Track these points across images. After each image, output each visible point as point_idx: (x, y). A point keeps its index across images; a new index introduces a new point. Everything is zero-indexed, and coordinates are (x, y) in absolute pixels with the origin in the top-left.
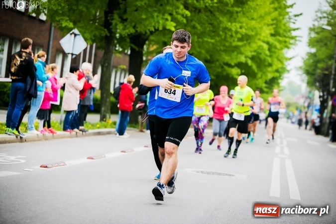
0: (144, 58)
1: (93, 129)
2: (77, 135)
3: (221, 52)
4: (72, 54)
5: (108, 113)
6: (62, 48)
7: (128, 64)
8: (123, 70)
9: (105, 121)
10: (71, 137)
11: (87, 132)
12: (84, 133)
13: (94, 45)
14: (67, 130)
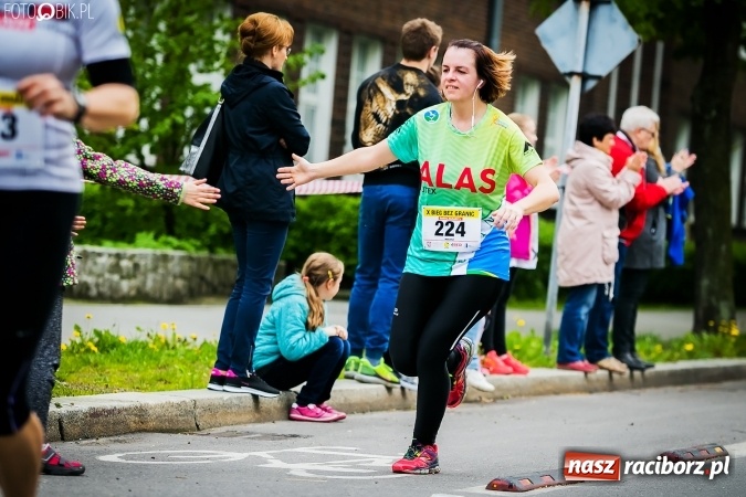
1: (670, 359)
2: (611, 385)
4: (585, 77)
9: (715, 330)
10: (590, 389)
11: (648, 372)
12: (637, 373)
13: (660, 47)
14: (573, 361)
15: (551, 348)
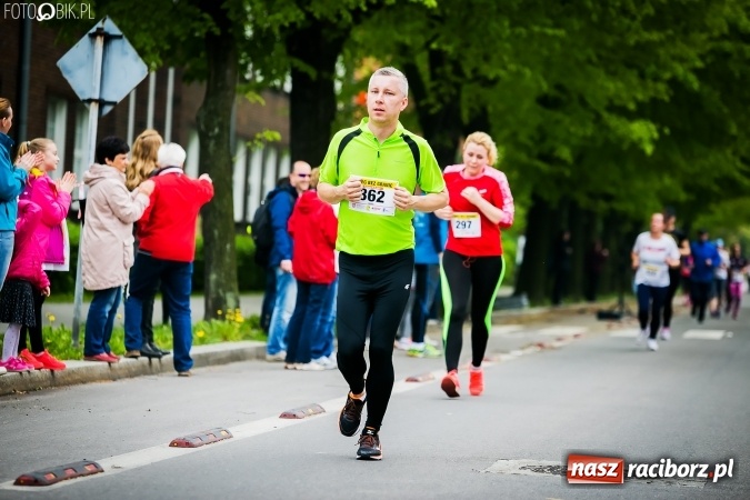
0: (340, 106)
3: (590, 68)
4: (101, 103)
5: (231, 290)
6: (65, 82)
7: (286, 125)
8: (270, 145)
9: (223, 318)
10: (113, 377)
11: (165, 359)
12: (155, 360)
13: (171, 72)
14: (98, 353)
15: (80, 340)
